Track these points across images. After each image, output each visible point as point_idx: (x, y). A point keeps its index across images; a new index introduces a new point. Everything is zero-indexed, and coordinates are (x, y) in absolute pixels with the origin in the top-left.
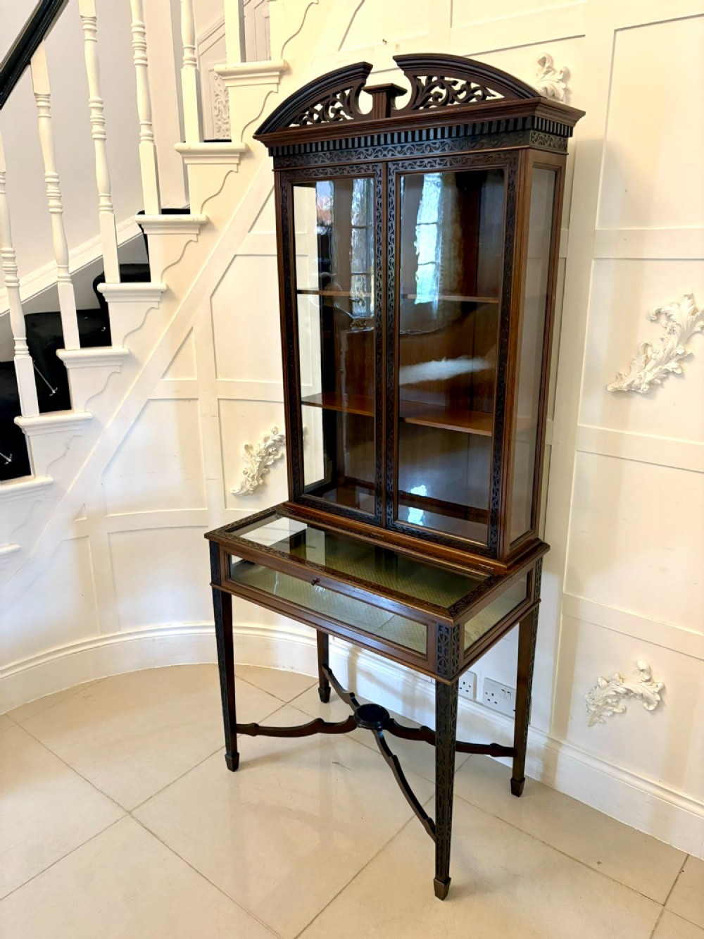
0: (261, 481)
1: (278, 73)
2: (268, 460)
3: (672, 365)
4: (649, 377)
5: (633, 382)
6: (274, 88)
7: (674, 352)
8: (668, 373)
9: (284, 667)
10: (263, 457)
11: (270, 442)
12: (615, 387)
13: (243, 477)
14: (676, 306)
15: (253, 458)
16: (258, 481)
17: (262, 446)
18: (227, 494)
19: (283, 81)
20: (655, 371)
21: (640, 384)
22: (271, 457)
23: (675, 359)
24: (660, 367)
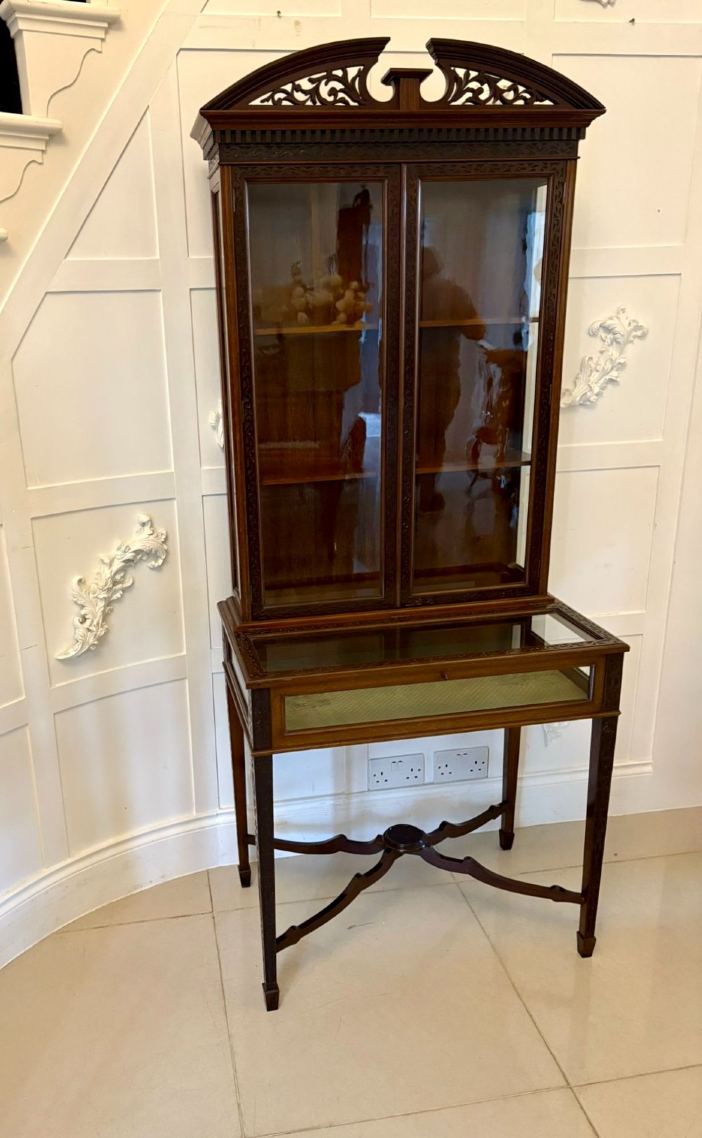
0: (106, 626)
1: (106, 25)
2: (115, 592)
3: (614, 374)
4: (596, 390)
5: (586, 394)
6: (97, 45)
7: (618, 361)
8: (611, 381)
9: (151, 882)
10: (109, 590)
11: (118, 564)
12: (568, 402)
13: (81, 630)
14: (615, 318)
15: (91, 596)
16: (102, 626)
17: (107, 573)
18: (52, 663)
19: (109, 38)
20: (603, 380)
21: (590, 397)
22: (119, 586)
23: (615, 369)
24: (605, 377)
